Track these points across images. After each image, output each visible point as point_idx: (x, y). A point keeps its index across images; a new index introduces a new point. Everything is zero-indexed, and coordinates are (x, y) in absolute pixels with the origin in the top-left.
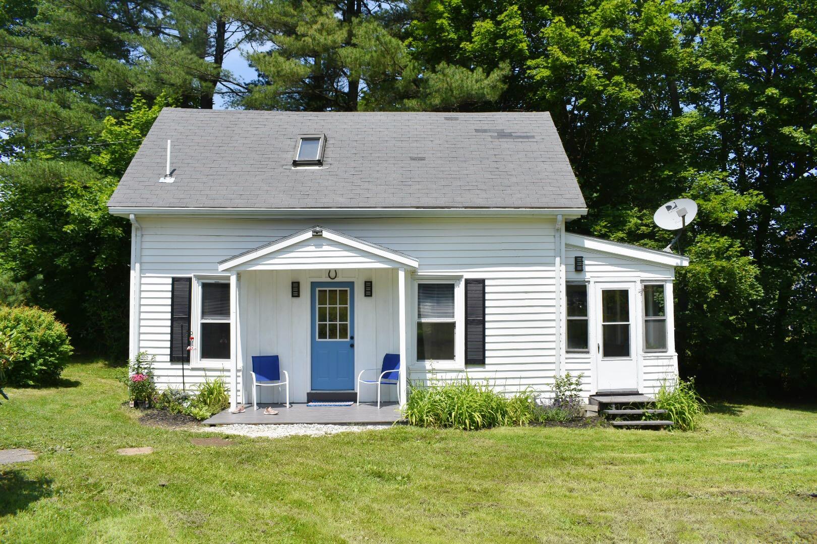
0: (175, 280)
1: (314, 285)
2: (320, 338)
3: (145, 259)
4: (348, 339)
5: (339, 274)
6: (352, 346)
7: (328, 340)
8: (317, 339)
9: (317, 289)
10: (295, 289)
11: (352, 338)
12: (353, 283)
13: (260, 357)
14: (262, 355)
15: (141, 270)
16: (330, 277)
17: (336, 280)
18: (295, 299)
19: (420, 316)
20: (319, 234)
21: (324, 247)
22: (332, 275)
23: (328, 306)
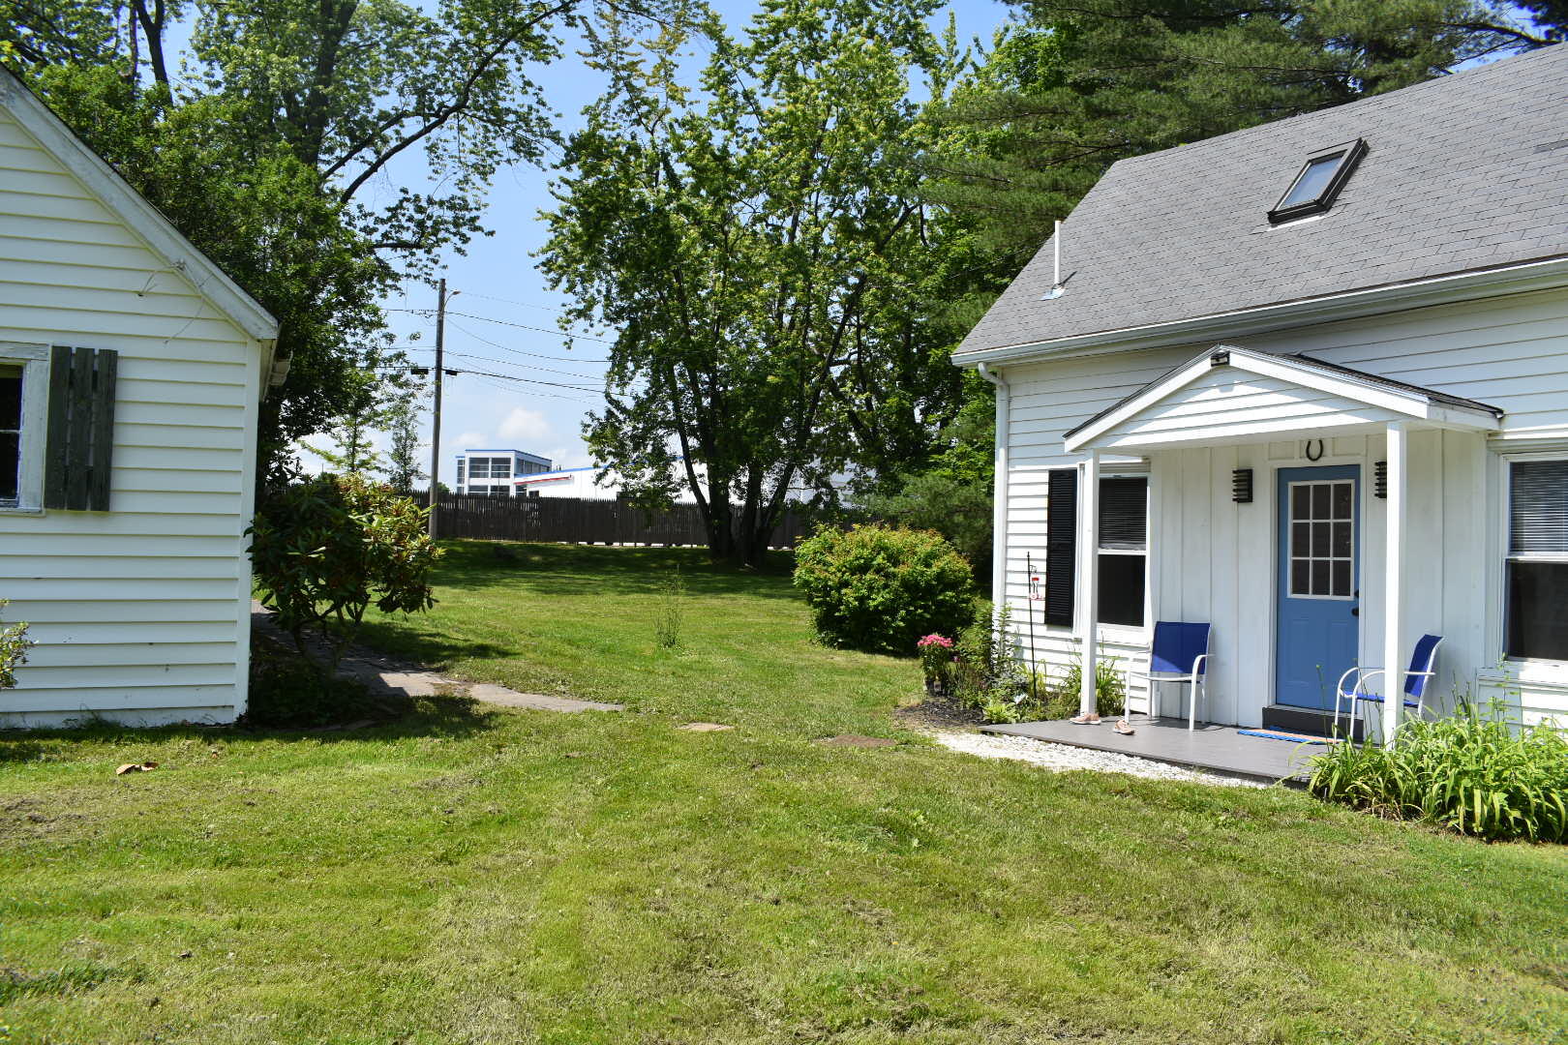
0: (1053, 474)
1: (1283, 475)
2: (1295, 591)
3: (1014, 441)
4: (1351, 598)
5: (1328, 450)
6: (1356, 612)
7: (1310, 596)
8: (1290, 595)
9: (1291, 484)
10: (1244, 487)
11: (1357, 594)
12: (1357, 467)
13: (1182, 624)
14: (1185, 621)
15: (1008, 460)
16: (1310, 458)
17: (1323, 462)
18: (1244, 507)
19: (1515, 546)
20: (1221, 361)
21: (1236, 388)
22: (1315, 451)
23: (1311, 521)
